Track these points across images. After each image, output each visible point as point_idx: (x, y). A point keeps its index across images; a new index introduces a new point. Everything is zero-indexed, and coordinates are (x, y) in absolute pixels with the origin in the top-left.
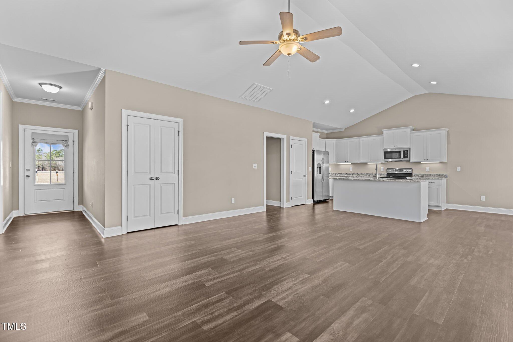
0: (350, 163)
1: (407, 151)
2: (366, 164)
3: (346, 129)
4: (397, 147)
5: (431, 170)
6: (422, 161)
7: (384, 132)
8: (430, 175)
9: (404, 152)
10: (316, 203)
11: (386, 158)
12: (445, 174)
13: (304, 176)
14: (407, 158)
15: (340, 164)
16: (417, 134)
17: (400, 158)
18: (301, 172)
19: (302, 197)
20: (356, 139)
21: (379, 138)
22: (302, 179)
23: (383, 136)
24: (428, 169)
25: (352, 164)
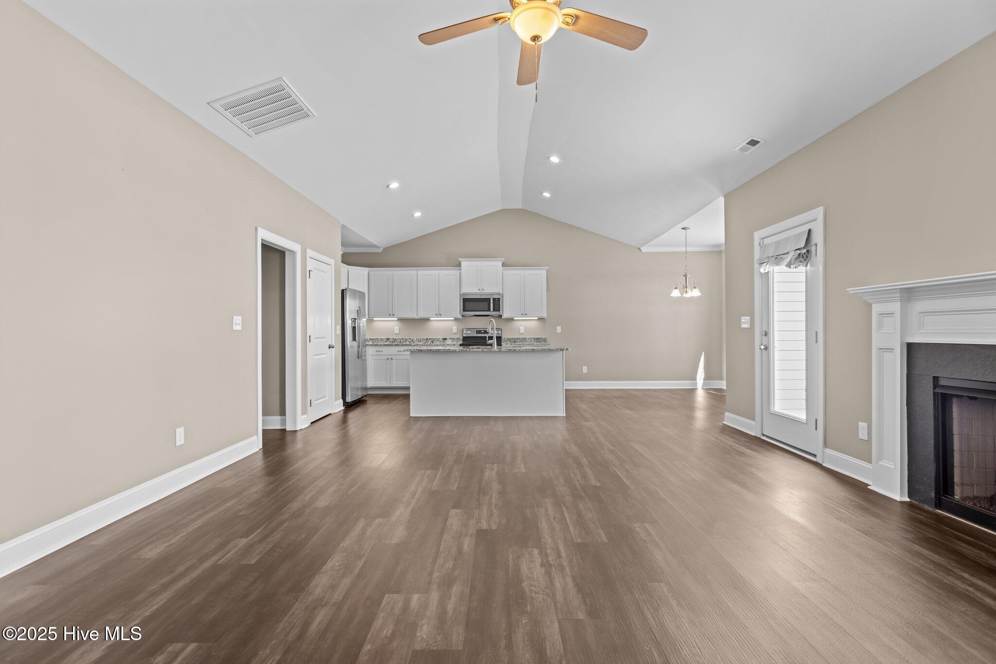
0: (397, 319)
1: (499, 299)
2: (427, 320)
3: (386, 249)
4: (483, 291)
5: (525, 329)
6: (517, 317)
7: (463, 264)
8: (526, 338)
9: (494, 299)
10: (349, 406)
11: (466, 310)
12: (543, 337)
13: (329, 348)
14: (499, 311)
15: (374, 319)
16: (510, 272)
17: (489, 310)
18: (325, 338)
19: (326, 396)
20: (410, 273)
21: (452, 273)
22: (325, 355)
23: (460, 270)
24: (522, 329)
25: (400, 320)
